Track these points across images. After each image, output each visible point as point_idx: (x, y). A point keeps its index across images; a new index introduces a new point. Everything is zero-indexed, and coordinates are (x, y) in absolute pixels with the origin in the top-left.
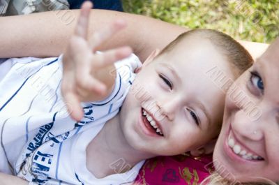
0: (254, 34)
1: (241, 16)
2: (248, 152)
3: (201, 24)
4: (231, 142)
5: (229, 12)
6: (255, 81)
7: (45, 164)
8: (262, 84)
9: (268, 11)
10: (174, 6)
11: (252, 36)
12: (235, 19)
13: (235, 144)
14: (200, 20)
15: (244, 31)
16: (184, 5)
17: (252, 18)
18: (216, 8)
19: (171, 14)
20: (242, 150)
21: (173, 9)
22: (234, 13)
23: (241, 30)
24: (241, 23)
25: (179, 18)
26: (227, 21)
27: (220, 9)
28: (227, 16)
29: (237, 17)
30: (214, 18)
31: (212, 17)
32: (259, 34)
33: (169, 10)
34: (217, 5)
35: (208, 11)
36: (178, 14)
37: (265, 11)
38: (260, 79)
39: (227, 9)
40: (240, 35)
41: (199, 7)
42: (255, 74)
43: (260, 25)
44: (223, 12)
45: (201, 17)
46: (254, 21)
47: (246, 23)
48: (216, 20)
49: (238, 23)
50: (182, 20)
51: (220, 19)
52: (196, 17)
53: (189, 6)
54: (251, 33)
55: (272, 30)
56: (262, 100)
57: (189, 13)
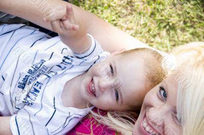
0: (150, 25)
1: (142, 13)
2: (153, 131)
3: (117, 18)
4: (145, 124)
5: (135, 11)
6: (162, 92)
7: (38, 88)
8: (166, 94)
9: (160, 10)
10: (99, 5)
11: (149, 26)
12: (138, 15)
13: (147, 126)
14: (116, 15)
15: (144, 23)
16: (106, 5)
17: (149, 14)
18: (127, 8)
19: (97, 11)
20: (150, 130)
21: (98, 8)
22: (138, 11)
23: (142, 22)
24: (142, 18)
25: (102, 14)
26: (133, 16)
27: (129, 8)
28: (134, 13)
29: (140, 14)
30: (125, 14)
31: (124, 13)
32: (153, 25)
33: (96, 8)
34: (127, 6)
35: (121, 9)
36: (102, 11)
37: (158, 9)
38: (165, 92)
39: (134, 8)
40: (141, 25)
41: (115, 7)
42: (162, 88)
43: (154, 19)
44: (131, 10)
45: (117, 14)
46: (150, 16)
47: (145, 18)
48: (126, 15)
49: (140, 18)
50: (105, 15)
51: (129, 15)
52: (113, 14)
53: (109, 6)
54: (148, 24)
55: (161, 23)
56: (165, 103)
57: (109, 11)
